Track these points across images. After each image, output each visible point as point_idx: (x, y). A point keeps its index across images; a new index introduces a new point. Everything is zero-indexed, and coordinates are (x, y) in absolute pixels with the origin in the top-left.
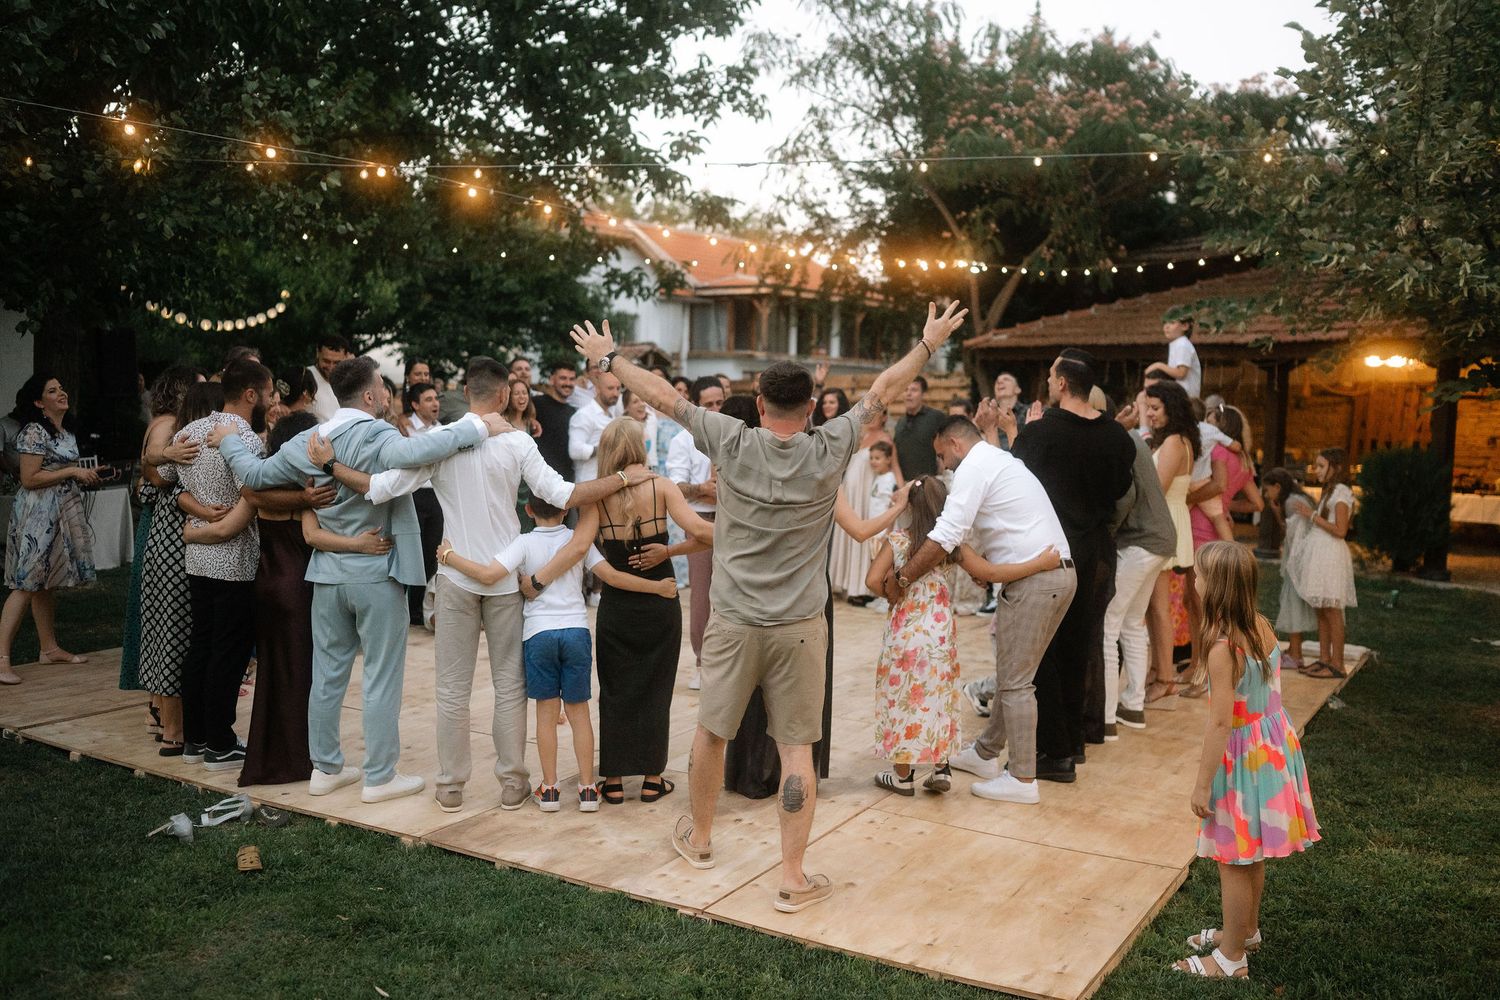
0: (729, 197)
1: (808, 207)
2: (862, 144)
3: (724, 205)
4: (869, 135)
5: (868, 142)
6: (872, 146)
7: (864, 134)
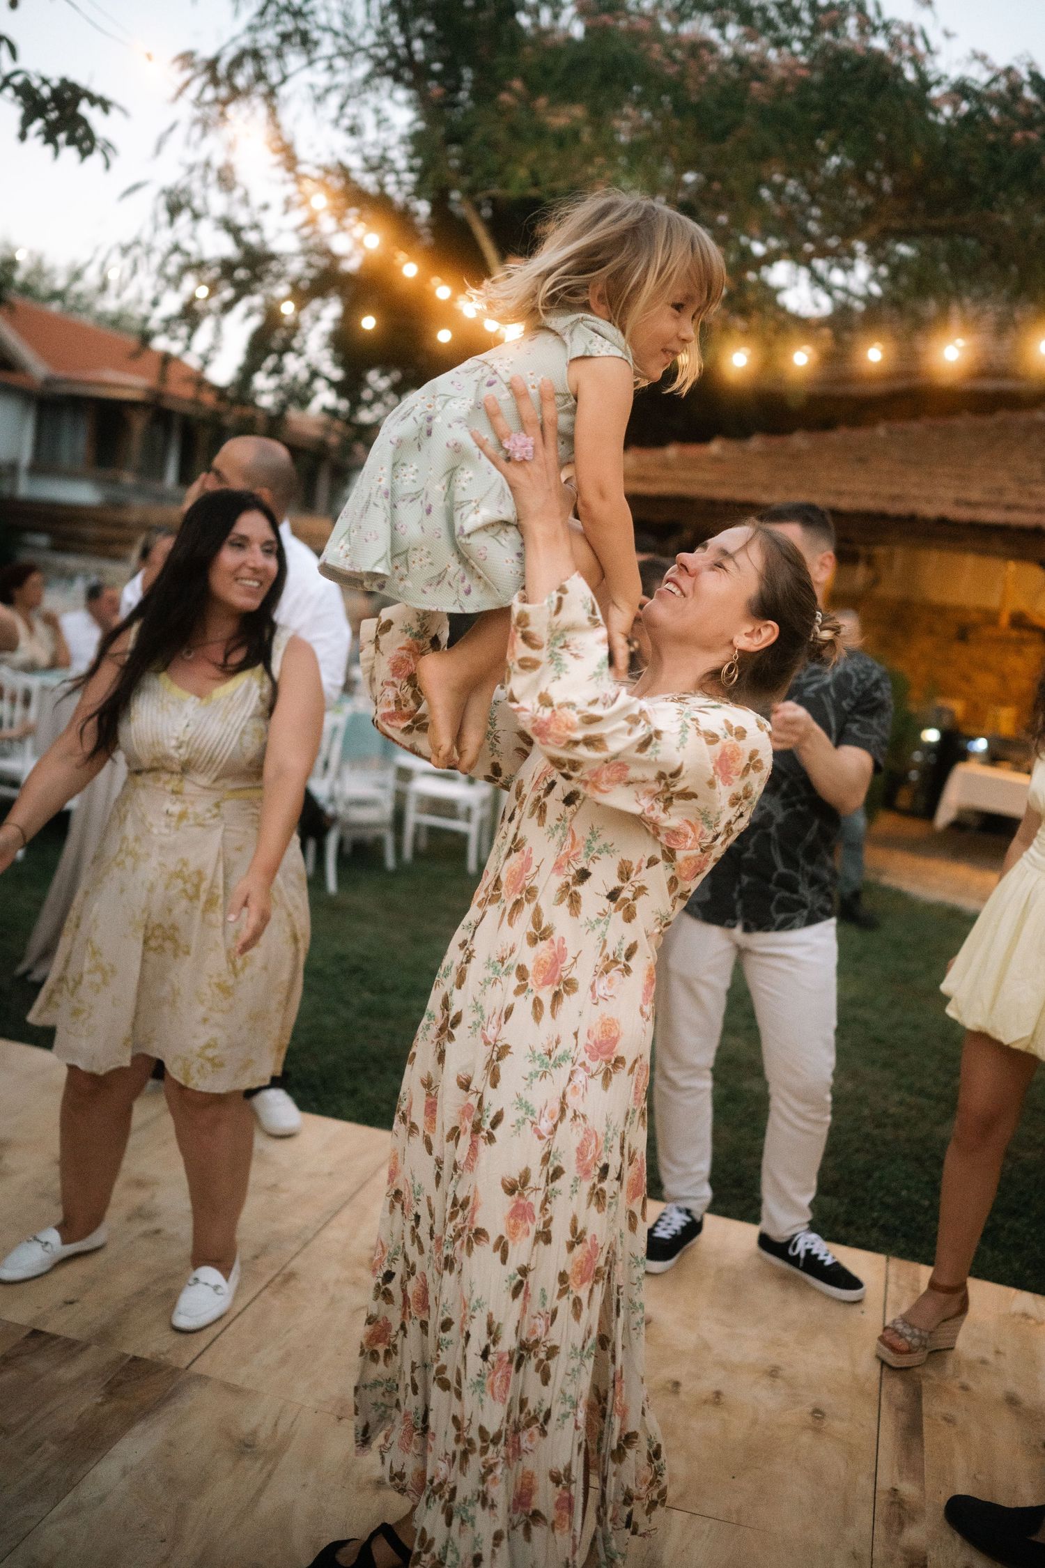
0: (97, 89)
1: (232, 229)
2: (336, 122)
3: (84, 108)
4: (350, 110)
5: (346, 122)
6: (353, 131)
7: (342, 107)
